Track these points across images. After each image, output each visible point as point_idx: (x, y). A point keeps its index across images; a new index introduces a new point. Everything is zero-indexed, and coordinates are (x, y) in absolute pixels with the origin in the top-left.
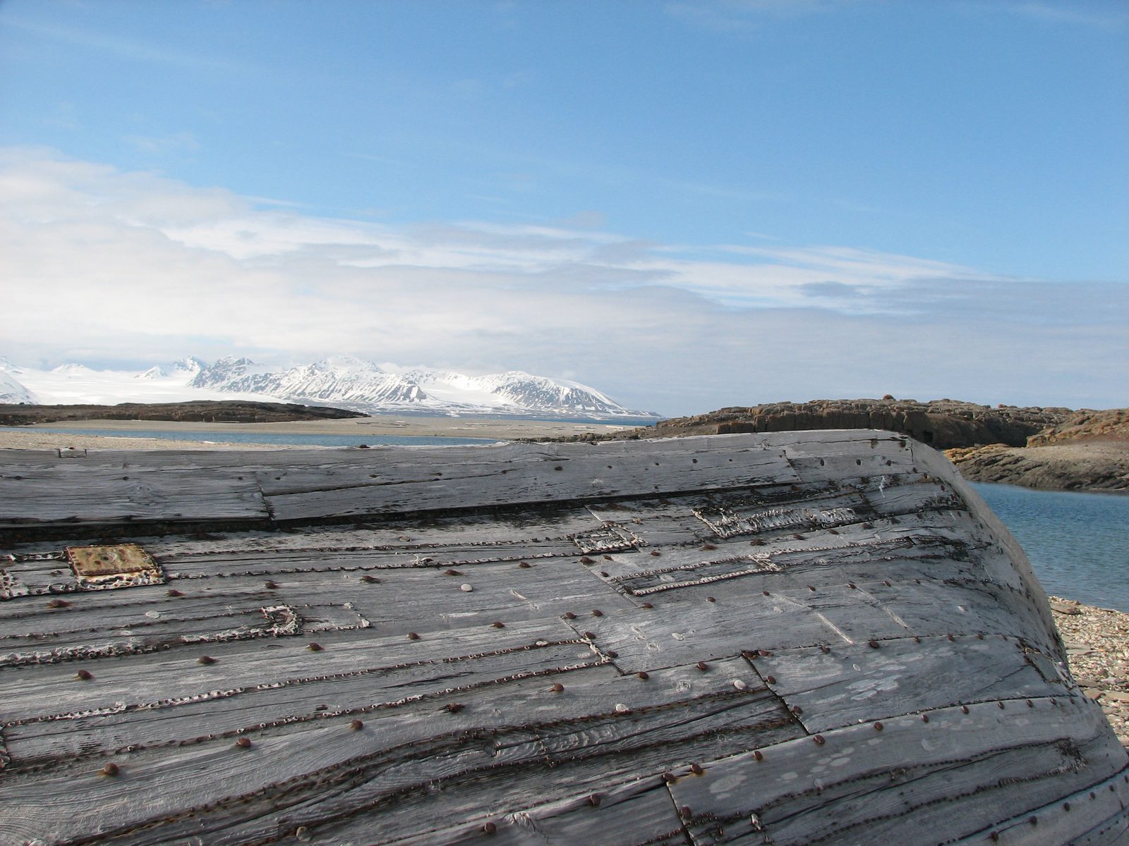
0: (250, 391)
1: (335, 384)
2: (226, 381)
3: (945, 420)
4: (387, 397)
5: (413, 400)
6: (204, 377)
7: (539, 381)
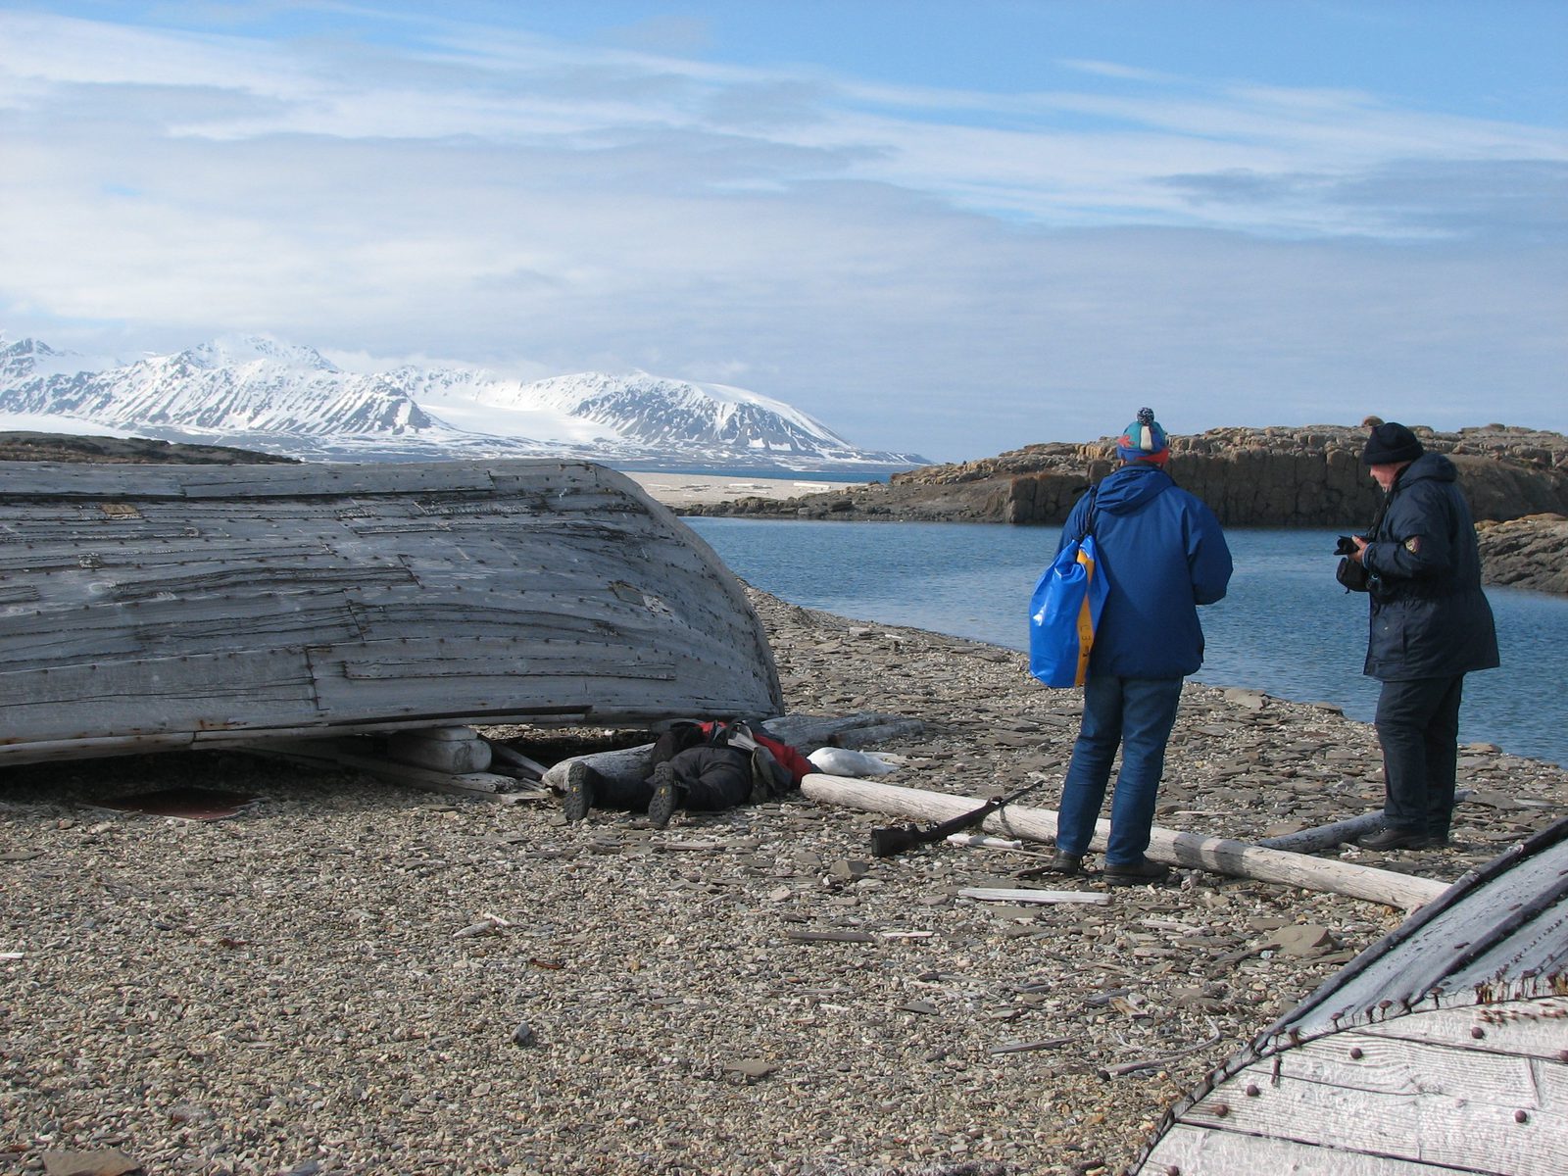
0: (44, 410)
1: (232, 396)
3: (1487, 469)
4: (346, 424)
5: (401, 430)
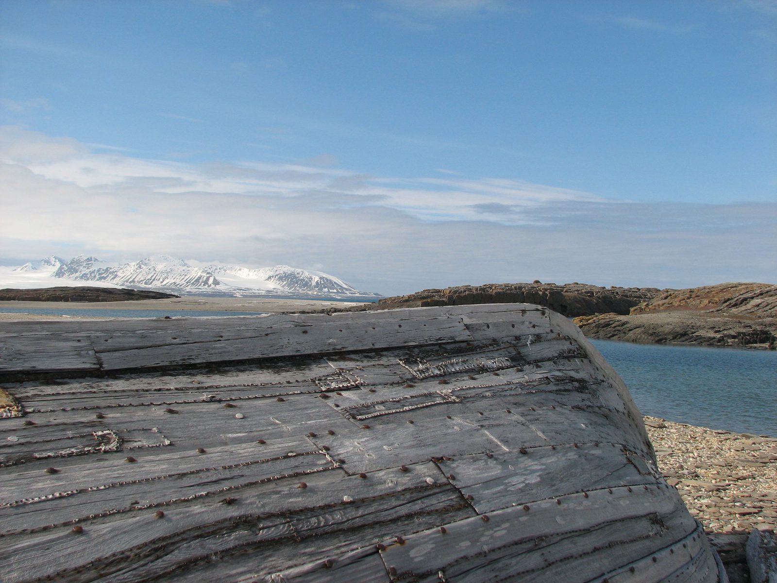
0: (95, 280)
1: (156, 275)
2: (79, 273)
3: (575, 297)
4: (192, 284)
5: (210, 286)
6: (63, 270)
7: (298, 272)
